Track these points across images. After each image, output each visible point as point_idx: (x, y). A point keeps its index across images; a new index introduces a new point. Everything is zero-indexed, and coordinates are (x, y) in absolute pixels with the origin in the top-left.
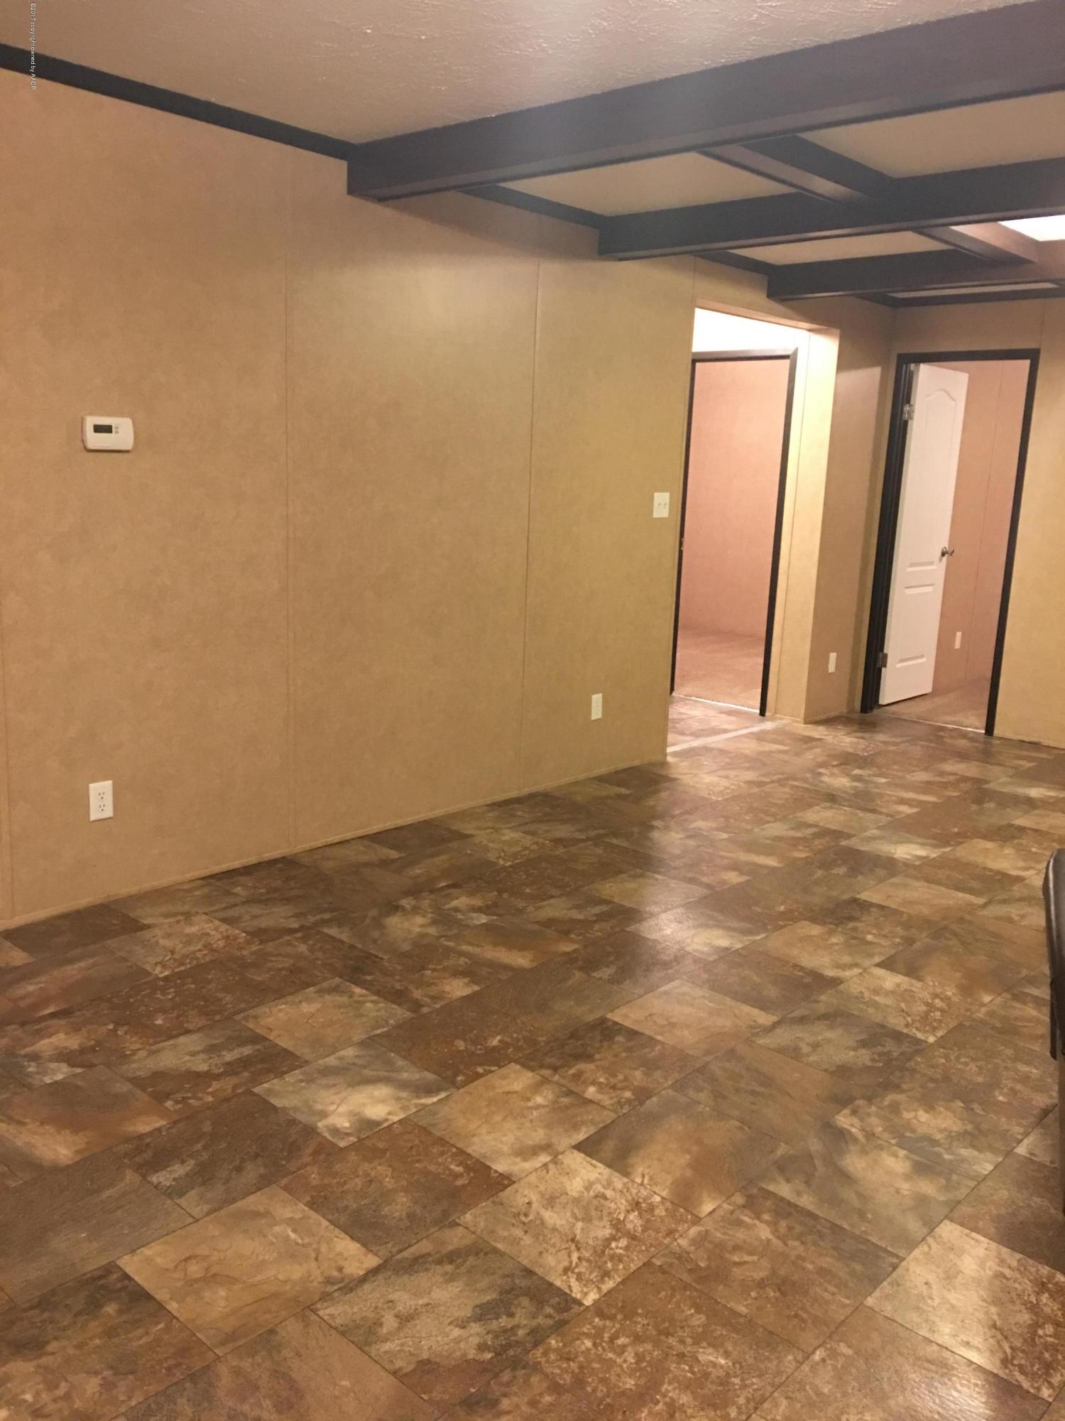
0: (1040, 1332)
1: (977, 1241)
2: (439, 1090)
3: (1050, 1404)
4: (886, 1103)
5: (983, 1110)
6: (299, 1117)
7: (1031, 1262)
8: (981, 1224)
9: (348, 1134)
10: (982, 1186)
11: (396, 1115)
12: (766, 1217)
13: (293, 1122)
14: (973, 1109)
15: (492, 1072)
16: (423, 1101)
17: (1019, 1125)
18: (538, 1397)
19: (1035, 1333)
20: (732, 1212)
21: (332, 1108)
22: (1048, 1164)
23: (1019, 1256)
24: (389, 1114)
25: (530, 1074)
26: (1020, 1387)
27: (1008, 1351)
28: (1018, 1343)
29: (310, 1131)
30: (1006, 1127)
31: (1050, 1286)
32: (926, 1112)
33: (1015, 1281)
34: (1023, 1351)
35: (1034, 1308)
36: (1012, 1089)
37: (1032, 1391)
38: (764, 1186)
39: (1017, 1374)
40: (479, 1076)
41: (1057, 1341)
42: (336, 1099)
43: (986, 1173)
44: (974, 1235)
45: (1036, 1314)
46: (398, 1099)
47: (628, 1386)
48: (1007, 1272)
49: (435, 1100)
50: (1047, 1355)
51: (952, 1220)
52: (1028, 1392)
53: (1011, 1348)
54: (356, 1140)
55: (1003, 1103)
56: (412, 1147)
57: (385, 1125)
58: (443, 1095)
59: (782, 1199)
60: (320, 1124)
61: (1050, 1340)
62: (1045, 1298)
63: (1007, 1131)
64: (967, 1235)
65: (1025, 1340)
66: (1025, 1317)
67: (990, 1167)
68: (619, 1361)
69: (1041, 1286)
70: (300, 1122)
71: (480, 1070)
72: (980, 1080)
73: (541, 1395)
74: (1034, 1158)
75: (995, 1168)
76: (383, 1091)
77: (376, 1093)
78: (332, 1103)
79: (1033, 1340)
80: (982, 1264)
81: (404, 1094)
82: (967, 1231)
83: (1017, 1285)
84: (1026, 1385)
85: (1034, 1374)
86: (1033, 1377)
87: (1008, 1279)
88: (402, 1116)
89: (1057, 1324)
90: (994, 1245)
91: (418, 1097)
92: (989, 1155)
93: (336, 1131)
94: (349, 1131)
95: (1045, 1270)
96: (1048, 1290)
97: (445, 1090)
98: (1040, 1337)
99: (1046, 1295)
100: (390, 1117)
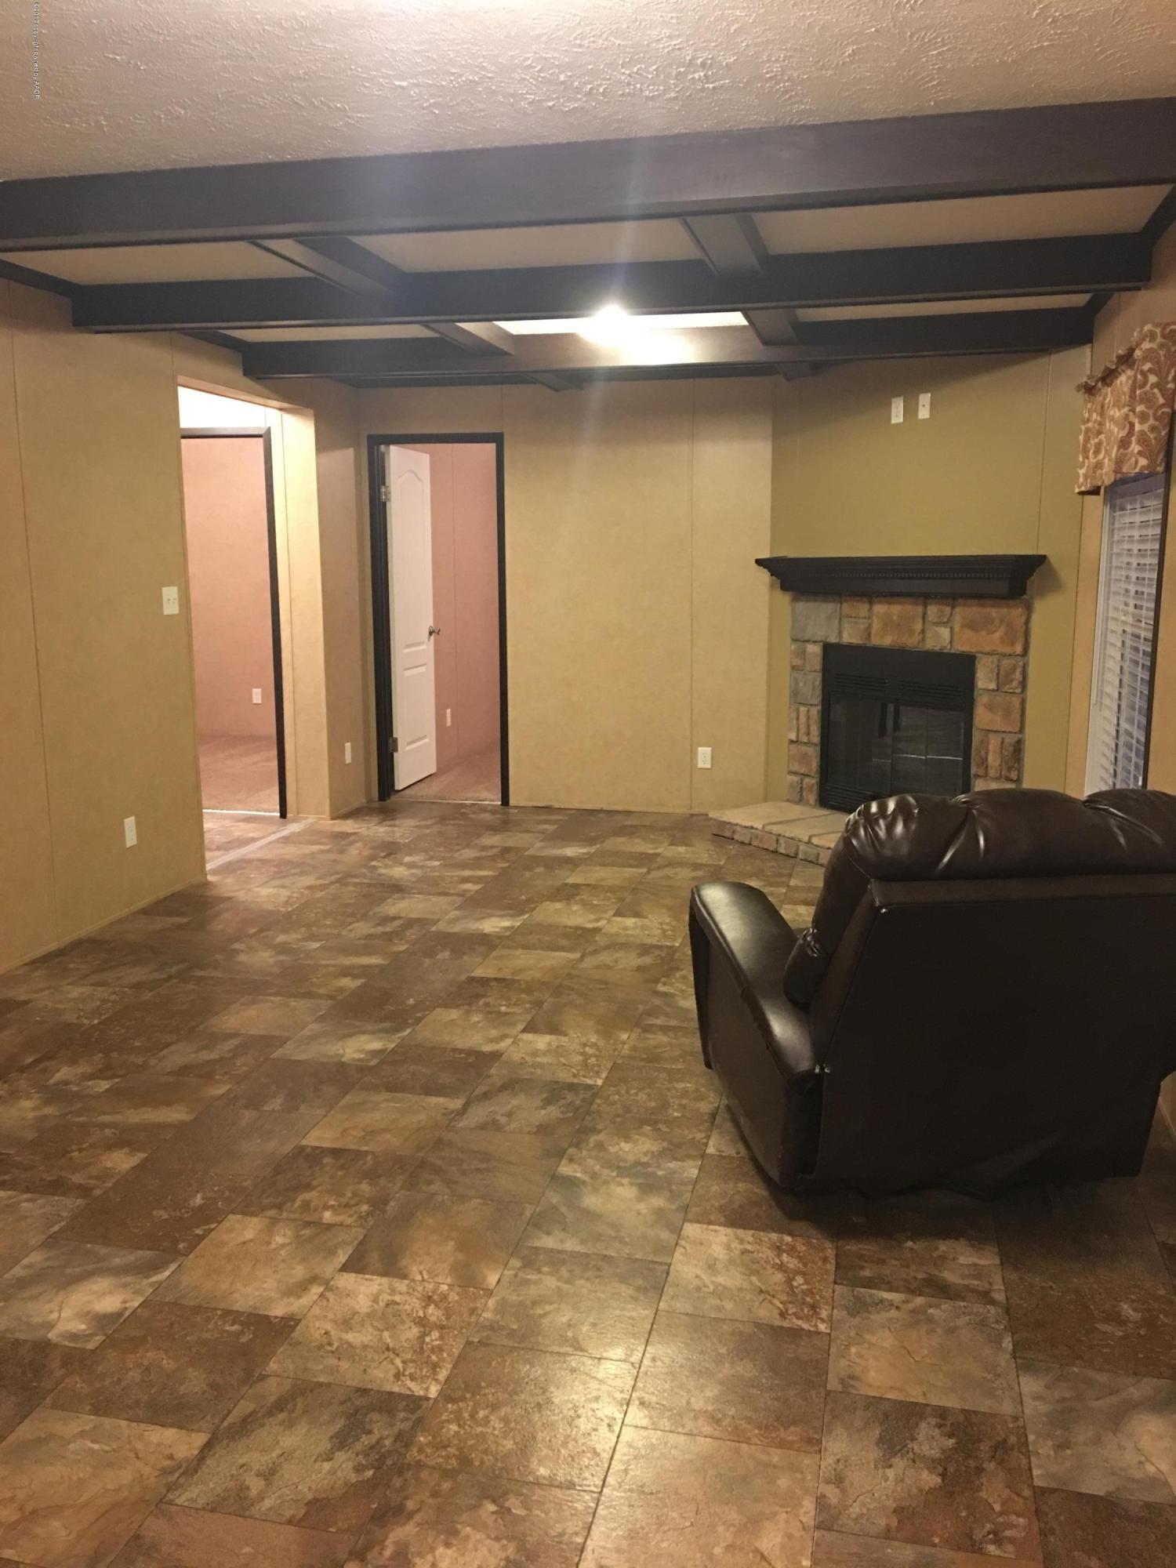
0: (795, 1284)
1: (716, 1231)
2: (164, 1265)
3: (829, 1334)
4: (592, 1145)
5: (667, 1127)
6: (21, 1336)
7: (762, 1233)
8: (712, 1217)
9: (91, 1335)
10: (698, 1187)
11: (133, 1300)
12: (546, 1269)
13: (17, 1343)
14: (659, 1129)
15: (213, 1229)
16: (154, 1279)
17: (700, 1131)
18: (437, 1488)
19: (792, 1287)
20: (516, 1276)
21: (54, 1316)
22: (735, 1155)
23: (752, 1232)
24: (124, 1302)
25: (255, 1220)
26: (802, 1329)
27: (781, 1306)
28: (784, 1298)
29: (44, 1347)
30: (690, 1136)
31: (784, 1247)
32: (626, 1142)
33: (758, 1252)
34: (790, 1302)
35: (781, 1267)
36: (680, 1105)
37: (812, 1329)
38: (529, 1244)
39: (795, 1320)
40: (202, 1238)
41: (809, 1287)
42: (53, 1305)
43: (695, 1176)
44: (711, 1227)
45: (785, 1271)
46: (125, 1286)
47: (509, 1447)
48: (749, 1247)
49: (167, 1273)
50: (808, 1299)
51: (690, 1221)
52: (810, 1331)
53: (781, 1303)
54: (104, 1338)
55: (678, 1117)
56: (172, 1325)
57: (127, 1314)
58: (173, 1267)
59: (552, 1250)
60: (50, 1336)
61: (804, 1287)
62: (785, 1257)
63: (693, 1139)
64: (707, 1229)
65: (788, 1293)
66: (779, 1277)
67: (697, 1172)
68: (489, 1430)
69: (778, 1249)
70: (25, 1341)
71: (199, 1231)
72: (653, 1104)
73: (438, 1484)
74: (724, 1154)
75: (700, 1170)
76: (102, 1283)
77: (95, 1287)
78: (51, 1312)
79: (793, 1292)
80: (728, 1247)
81: (129, 1279)
82: (705, 1226)
83: (760, 1255)
84: (806, 1326)
85: (807, 1316)
86: (807, 1318)
87: (752, 1252)
88: (141, 1299)
89: (804, 1274)
90: (729, 1231)
91: (147, 1277)
92: (691, 1162)
93: (74, 1337)
94: (90, 1332)
95: (774, 1236)
96: (784, 1251)
97: (173, 1261)
98: (797, 1287)
99: (785, 1255)
100: (127, 1305)
